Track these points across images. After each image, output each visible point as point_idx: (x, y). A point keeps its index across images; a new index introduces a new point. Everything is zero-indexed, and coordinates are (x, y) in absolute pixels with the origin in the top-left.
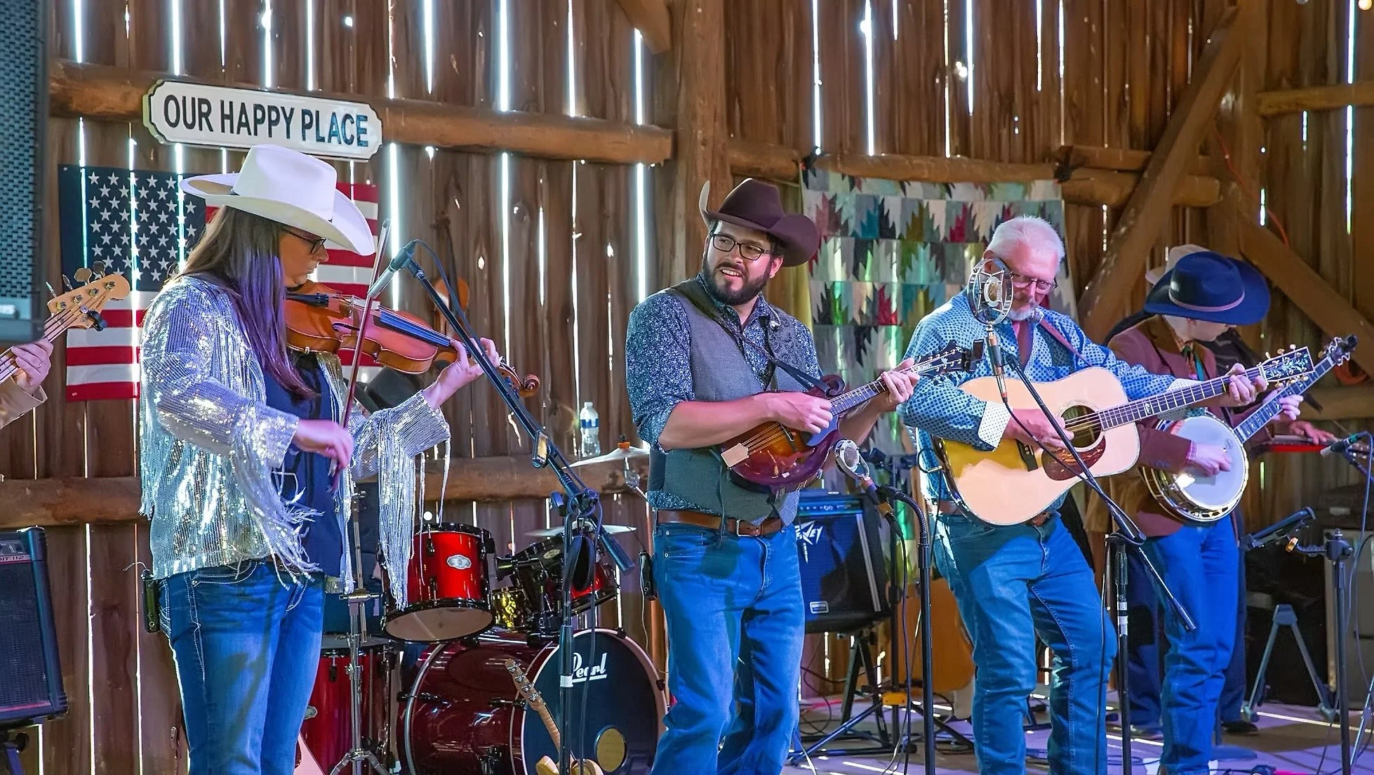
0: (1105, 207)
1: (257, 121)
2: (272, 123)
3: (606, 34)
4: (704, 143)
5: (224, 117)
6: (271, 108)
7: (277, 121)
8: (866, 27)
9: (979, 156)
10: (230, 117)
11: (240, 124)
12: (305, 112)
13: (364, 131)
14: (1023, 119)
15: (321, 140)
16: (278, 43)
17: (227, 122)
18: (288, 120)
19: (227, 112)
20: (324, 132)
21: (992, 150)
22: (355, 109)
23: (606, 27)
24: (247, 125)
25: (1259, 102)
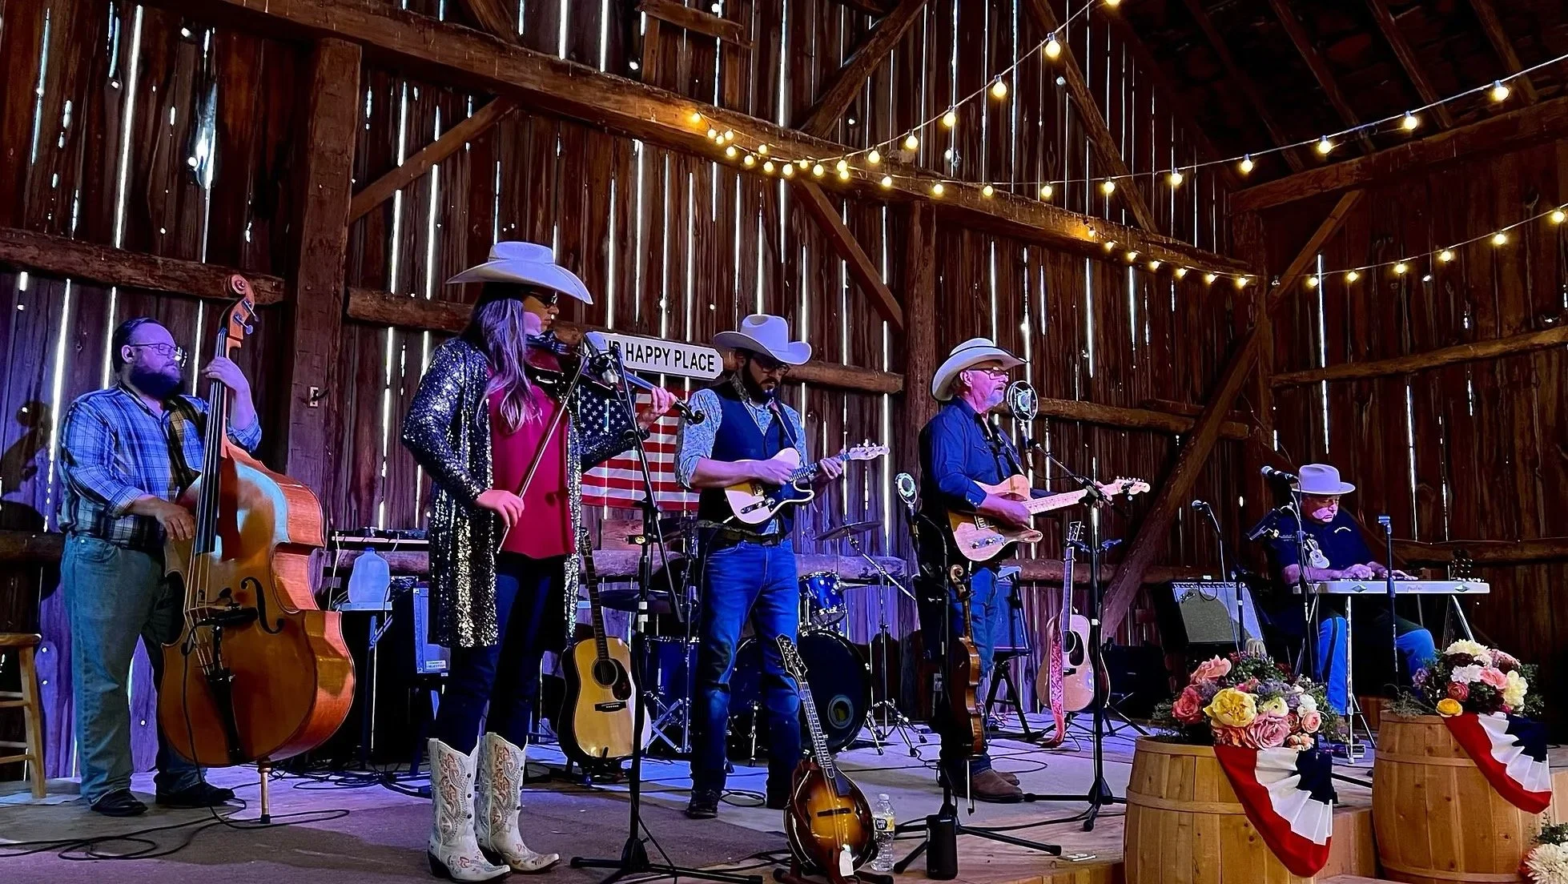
0: (1178, 437)
1: (648, 355)
2: (657, 357)
3: (865, 323)
4: (922, 382)
5: (628, 352)
6: (656, 349)
7: (659, 356)
8: (1025, 327)
9: (1098, 401)
10: (632, 352)
11: (638, 356)
12: (677, 352)
13: (712, 364)
14: (1125, 384)
15: (685, 367)
16: (669, 316)
17: (630, 355)
18: (666, 356)
19: (630, 349)
20: (688, 364)
21: (1105, 399)
22: (708, 351)
23: (866, 317)
24: (641, 357)
25: (1270, 380)
